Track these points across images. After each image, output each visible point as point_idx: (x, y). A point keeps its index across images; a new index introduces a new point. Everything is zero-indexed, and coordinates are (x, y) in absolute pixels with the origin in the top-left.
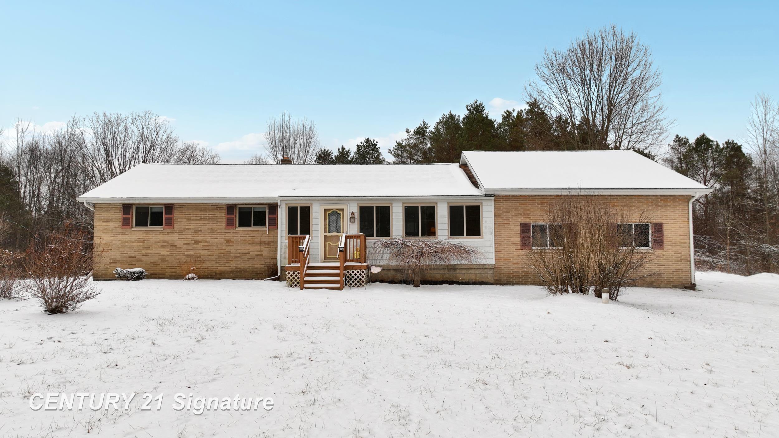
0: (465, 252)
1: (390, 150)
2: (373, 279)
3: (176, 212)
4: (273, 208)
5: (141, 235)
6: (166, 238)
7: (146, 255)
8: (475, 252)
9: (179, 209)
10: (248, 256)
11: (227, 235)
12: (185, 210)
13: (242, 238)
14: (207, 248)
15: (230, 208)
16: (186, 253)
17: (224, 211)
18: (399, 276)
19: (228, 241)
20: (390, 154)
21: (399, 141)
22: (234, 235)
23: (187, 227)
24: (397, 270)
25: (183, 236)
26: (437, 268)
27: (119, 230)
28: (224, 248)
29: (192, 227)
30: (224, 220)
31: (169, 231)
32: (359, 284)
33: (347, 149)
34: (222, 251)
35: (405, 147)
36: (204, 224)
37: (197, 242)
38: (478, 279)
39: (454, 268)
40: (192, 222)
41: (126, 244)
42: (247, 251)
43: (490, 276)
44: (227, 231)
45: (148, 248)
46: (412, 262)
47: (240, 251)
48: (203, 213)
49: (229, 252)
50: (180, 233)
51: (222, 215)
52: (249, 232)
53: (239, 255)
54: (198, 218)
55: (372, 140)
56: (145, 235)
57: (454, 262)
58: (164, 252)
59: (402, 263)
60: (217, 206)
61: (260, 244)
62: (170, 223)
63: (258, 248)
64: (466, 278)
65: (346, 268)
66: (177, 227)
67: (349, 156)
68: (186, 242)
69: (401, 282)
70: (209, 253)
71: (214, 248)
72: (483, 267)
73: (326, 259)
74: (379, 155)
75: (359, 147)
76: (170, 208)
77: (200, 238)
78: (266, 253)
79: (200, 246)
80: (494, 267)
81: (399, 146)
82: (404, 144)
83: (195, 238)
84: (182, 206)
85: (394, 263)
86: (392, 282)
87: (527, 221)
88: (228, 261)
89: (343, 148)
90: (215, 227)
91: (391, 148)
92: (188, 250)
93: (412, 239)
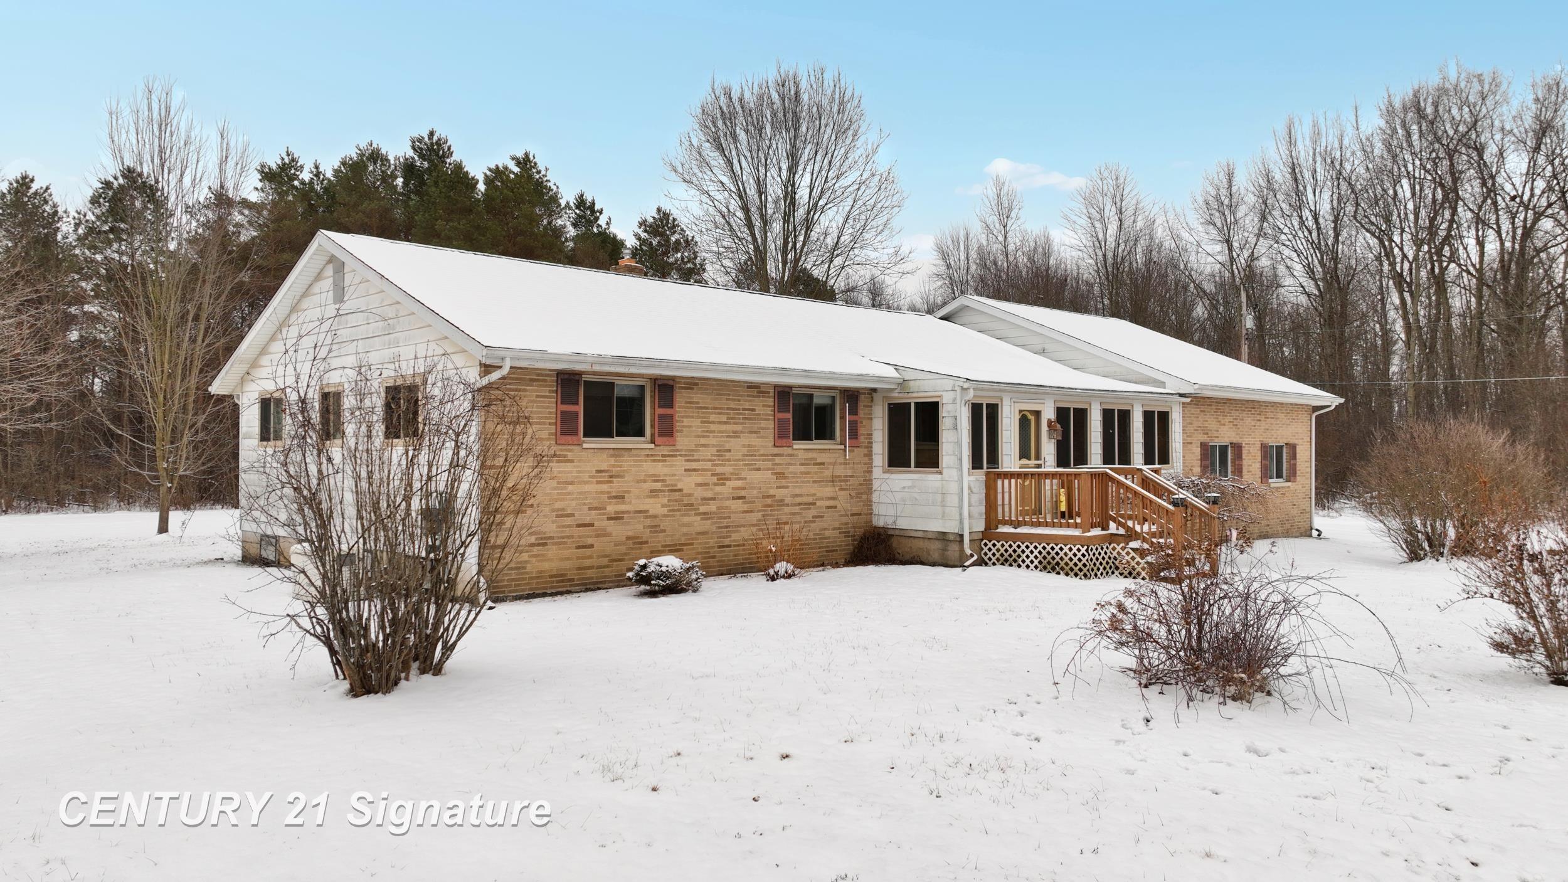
3: (681, 398)
4: (853, 397)
5: (604, 462)
6: (659, 469)
7: (617, 518)
9: (685, 393)
10: (813, 512)
11: (778, 460)
12: (697, 396)
13: (802, 469)
14: (742, 493)
15: (783, 394)
16: (702, 509)
17: (770, 401)
19: (778, 475)
22: (788, 460)
23: (703, 441)
25: (694, 465)
27: (554, 447)
28: (772, 492)
29: (712, 441)
30: (771, 425)
31: (665, 450)
34: (769, 501)
36: (736, 435)
37: (722, 479)
40: (713, 427)
41: (570, 488)
42: (810, 500)
44: (776, 451)
45: (620, 498)
47: (799, 500)
48: (732, 405)
49: (781, 503)
50: (688, 456)
51: (763, 411)
52: (814, 455)
53: (797, 509)
54: (724, 418)
56: (612, 461)
58: (656, 507)
60: (755, 389)
61: (833, 480)
62: (667, 428)
63: (829, 491)
66: (683, 441)
68: (700, 480)
70: (746, 507)
71: (755, 492)
76: (665, 388)
77: (727, 470)
78: (844, 502)
79: (726, 490)
83: (719, 470)
84: (692, 384)
87: (1205, 438)
88: (780, 525)
90: (755, 441)
92: (706, 500)
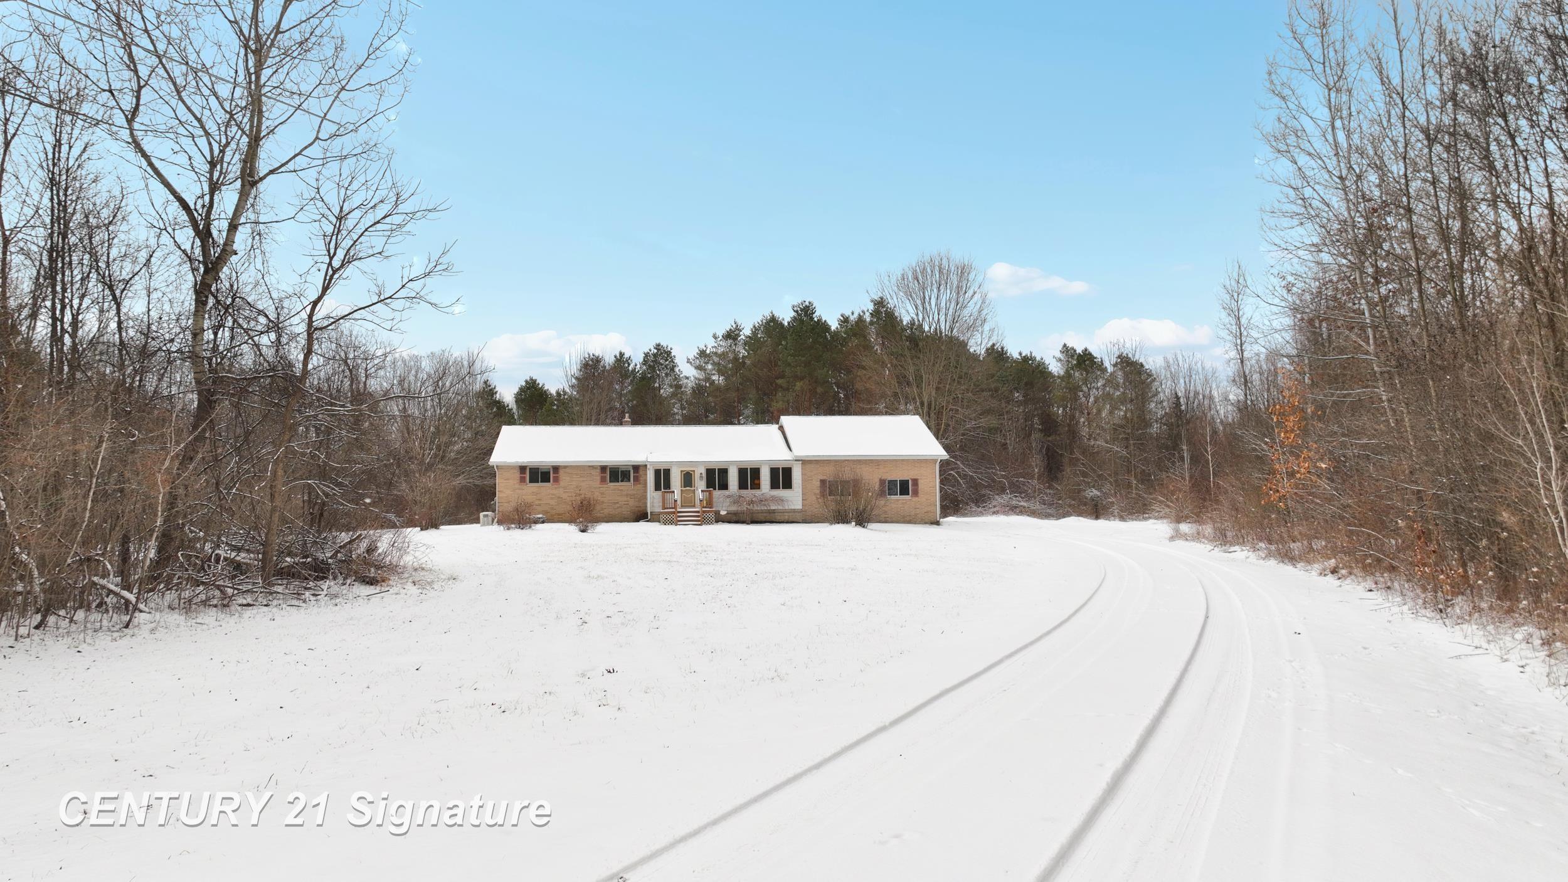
0: (781, 500)
1: (688, 359)
2: (719, 519)
3: (561, 472)
4: (638, 468)
5: (534, 490)
6: (554, 492)
7: (540, 505)
8: (787, 501)
9: (563, 470)
10: (618, 505)
11: (603, 488)
12: (567, 470)
13: (615, 491)
15: (603, 468)
17: (599, 471)
18: (734, 518)
19: (602, 494)
20: (689, 365)
21: (702, 347)
22: (606, 488)
23: (570, 484)
24: (735, 514)
25: (567, 491)
26: (762, 512)
27: (517, 486)
28: (599, 499)
29: (574, 483)
30: (599, 478)
31: (555, 486)
32: (709, 523)
33: (626, 356)
35: (708, 356)
36: (584, 481)
37: (578, 495)
38: (791, 519)
39: (774, 511)
40: (574, 480)
42: (617, 502)
43: (798, 517)
44: (601, 486)
45: (539, 500)
46: (745, 507)
47: (613, 502)
48: (581, 473)
49: (603, 502)
50: (565, 488)
51: (597, 474)
52: (620, 487)
53: (612, 504)
54: (579, 477)
55: (665, 345)
56: (537, 489)
57: (773, 508)
58: (553, 502)
59: (739, 509)
60: (593, 468)
61: (627, 495)
62: (556, 480)
63: (625, 499)
64: (782, 519)
65: (704, 512)
66: (562, 483)
67: (629, 365)
68: (569, 495)
69: (737, 522)
72: (794, 511)
73: (682, 506)
74: (674, 367)
75: (646, 355)
76: (556, 469)
77: (580, 492)
78: (632, 503)
80: (801, 511)
81: (702, 353)
82: (708, 352)
83: (577, 492)
84: (565, 467)
85: (734, 508)
86: (730, 522)
87: (825, 478)
88: (602, 509)
89: (622, 354)
90: (593, 483)
91: (691, 357)
93: (744, 492)
